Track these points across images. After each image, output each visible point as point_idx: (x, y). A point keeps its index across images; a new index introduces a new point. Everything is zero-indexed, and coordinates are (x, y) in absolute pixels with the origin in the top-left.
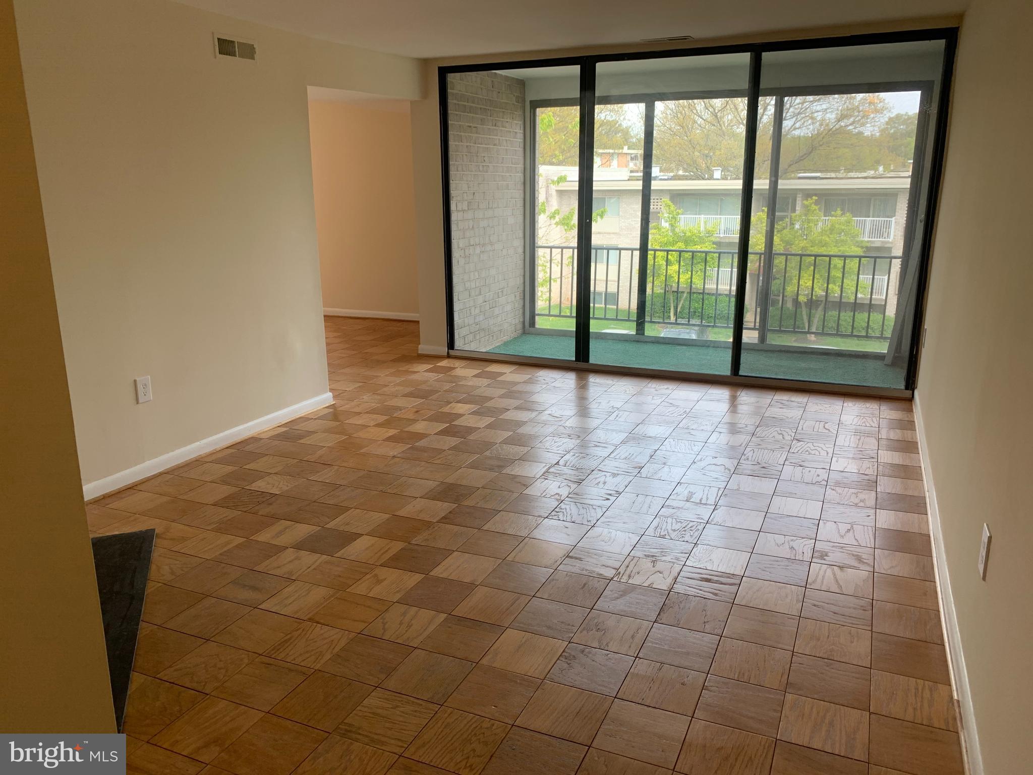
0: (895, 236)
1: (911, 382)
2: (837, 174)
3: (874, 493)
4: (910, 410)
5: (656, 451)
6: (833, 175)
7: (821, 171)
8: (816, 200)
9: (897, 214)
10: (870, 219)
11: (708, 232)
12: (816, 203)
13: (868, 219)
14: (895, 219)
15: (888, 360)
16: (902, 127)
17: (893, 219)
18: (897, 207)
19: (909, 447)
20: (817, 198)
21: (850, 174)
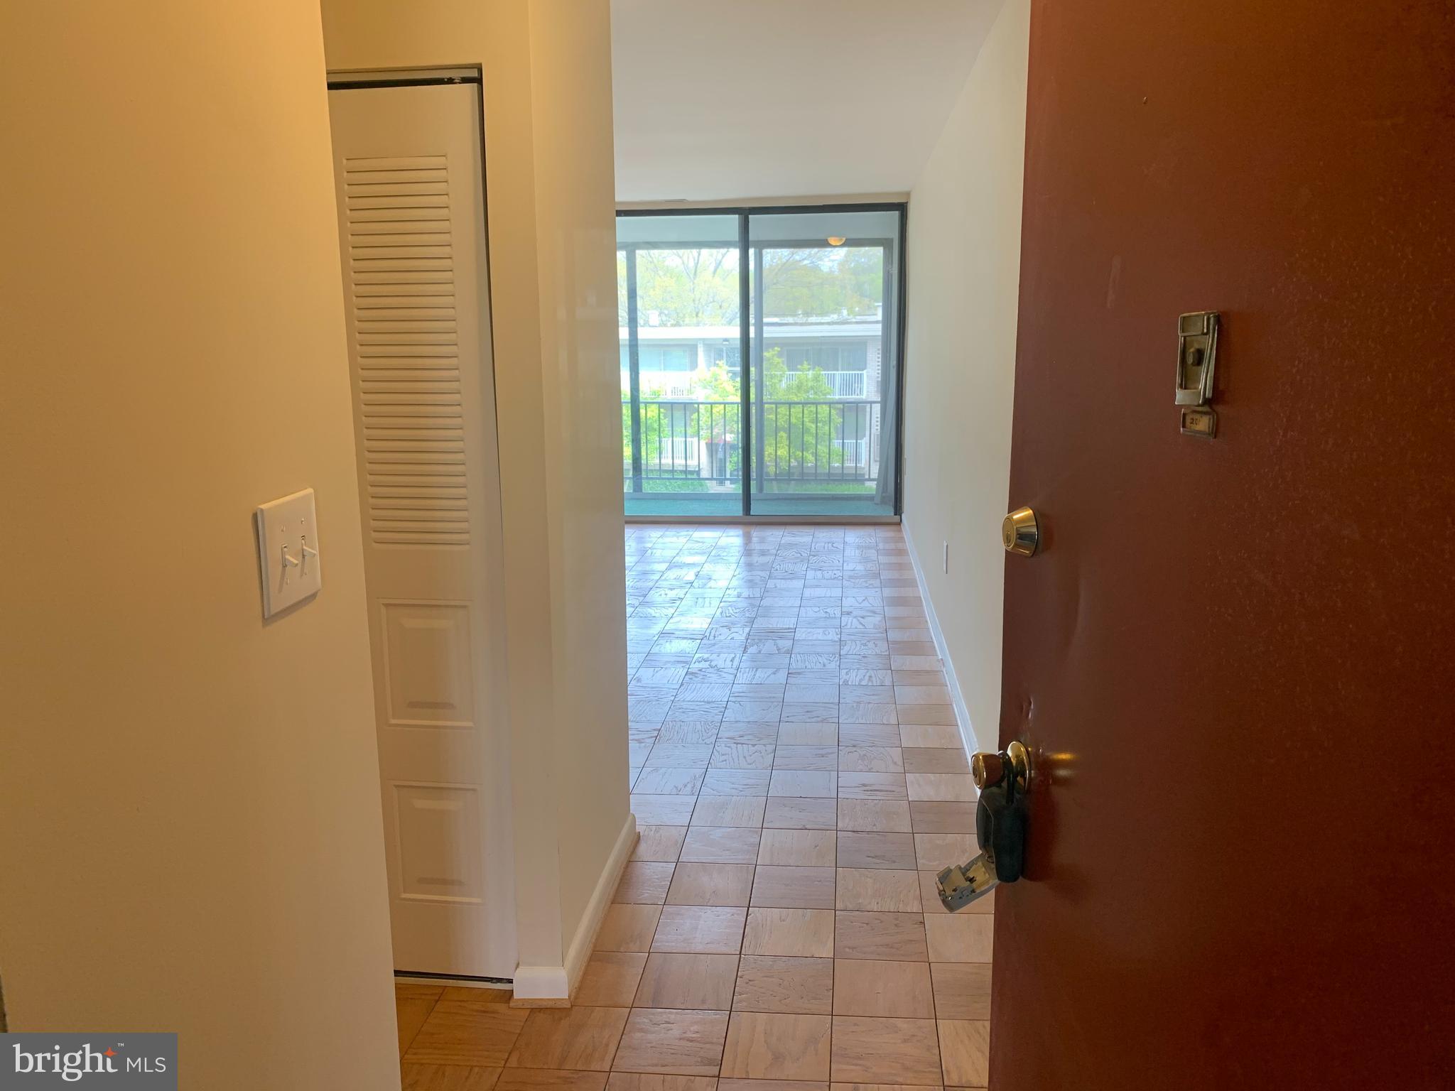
0: (868, 392)
1: (898, 510)
2: (796, 318)
3: (878, 580)
4: (900, 531)
5: (699, 572)
6: (790, 320)
7: (776, 316)
8: (779, 352)
9: (868, 366)
10: (839, 372)
11: (654, 393)
12: (780, 355)
13: (837, 372)
14: (867, 372)
15: (878, 500)
16: (863, 260)
17: (865, 372)
18: (868, 358)
19: (901, 552)
20: (779, 349)
21: (811, 318)
